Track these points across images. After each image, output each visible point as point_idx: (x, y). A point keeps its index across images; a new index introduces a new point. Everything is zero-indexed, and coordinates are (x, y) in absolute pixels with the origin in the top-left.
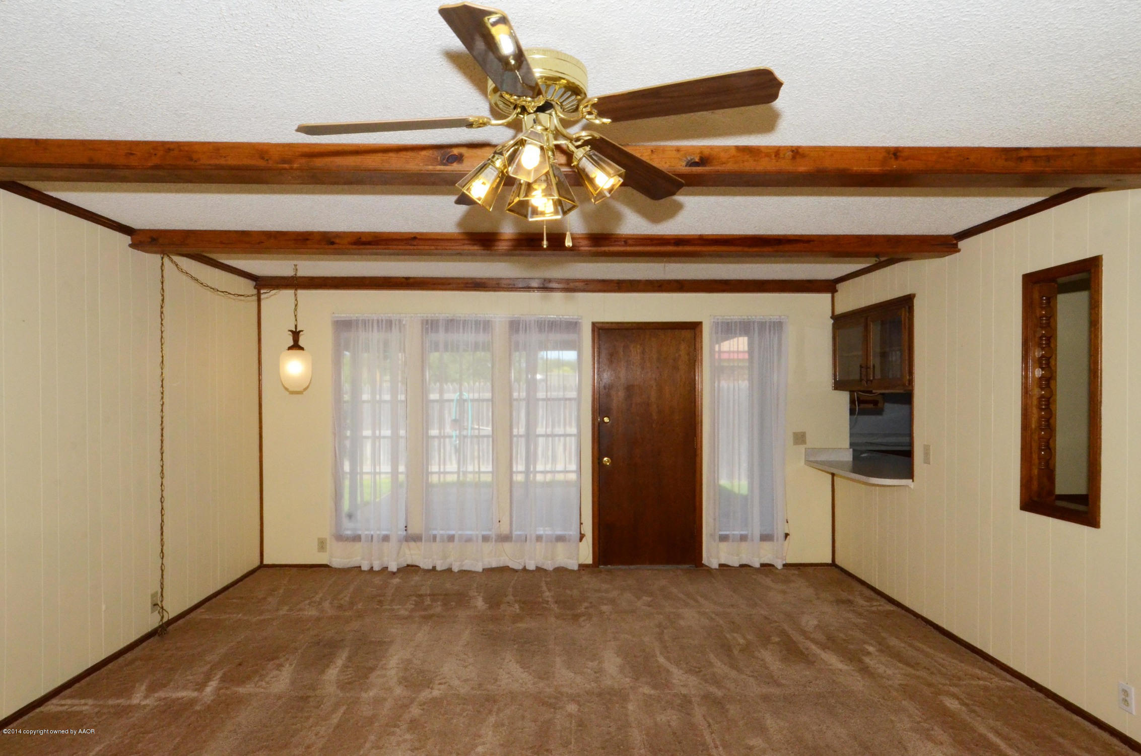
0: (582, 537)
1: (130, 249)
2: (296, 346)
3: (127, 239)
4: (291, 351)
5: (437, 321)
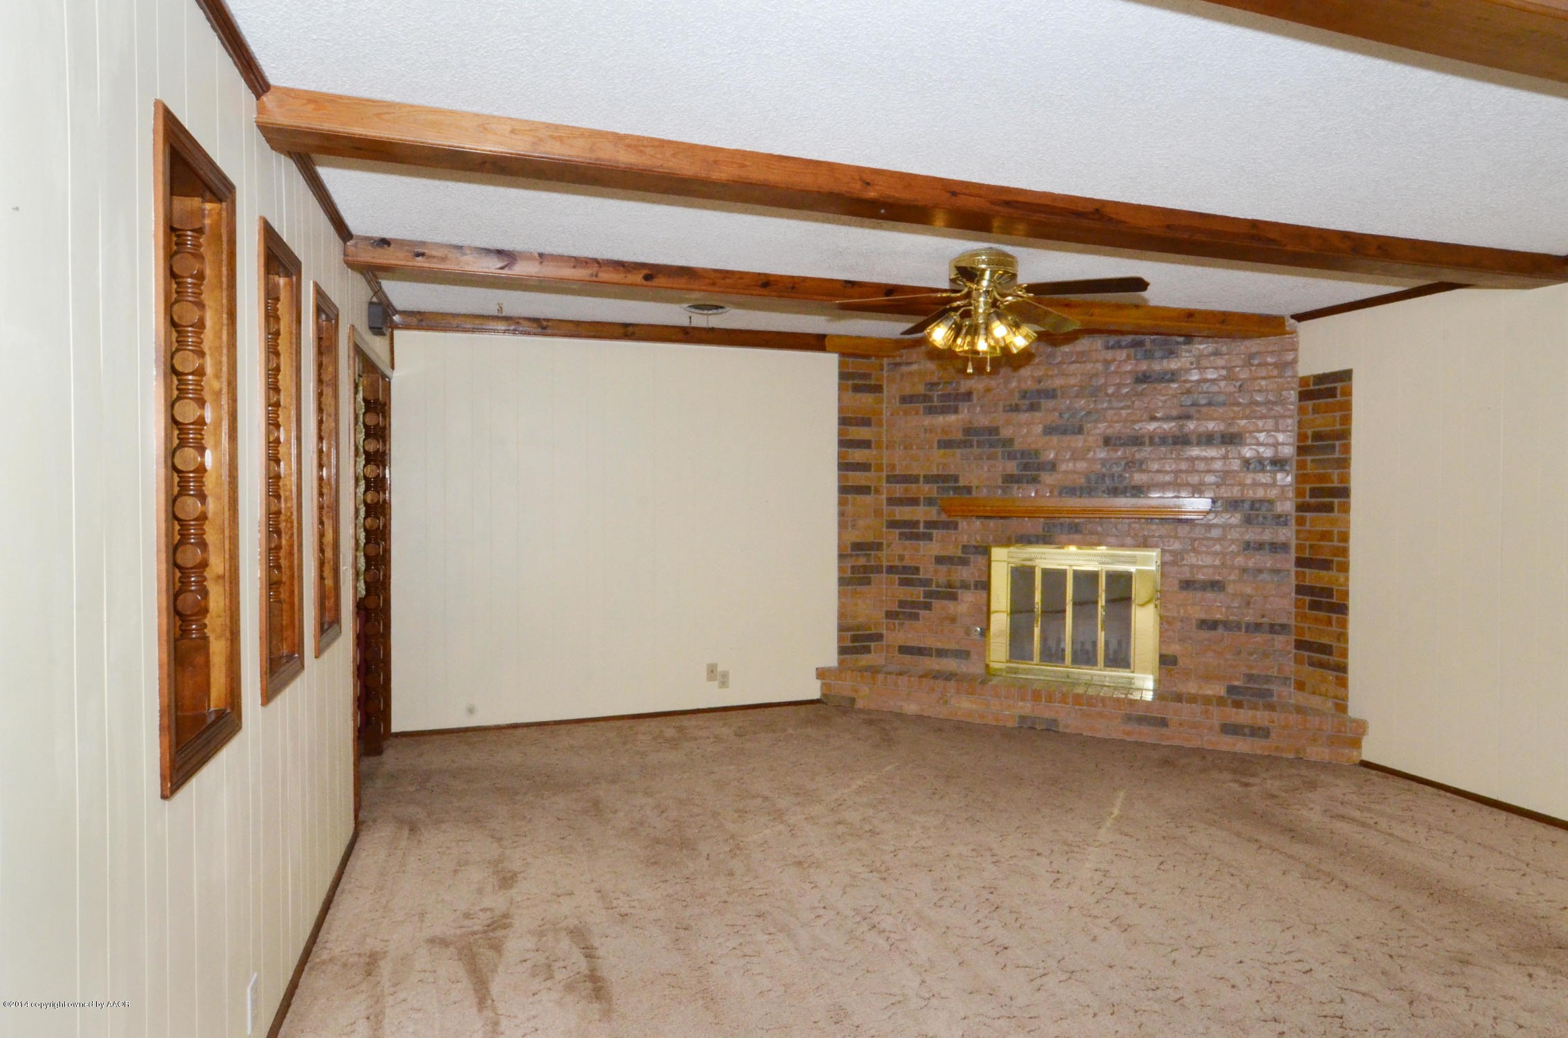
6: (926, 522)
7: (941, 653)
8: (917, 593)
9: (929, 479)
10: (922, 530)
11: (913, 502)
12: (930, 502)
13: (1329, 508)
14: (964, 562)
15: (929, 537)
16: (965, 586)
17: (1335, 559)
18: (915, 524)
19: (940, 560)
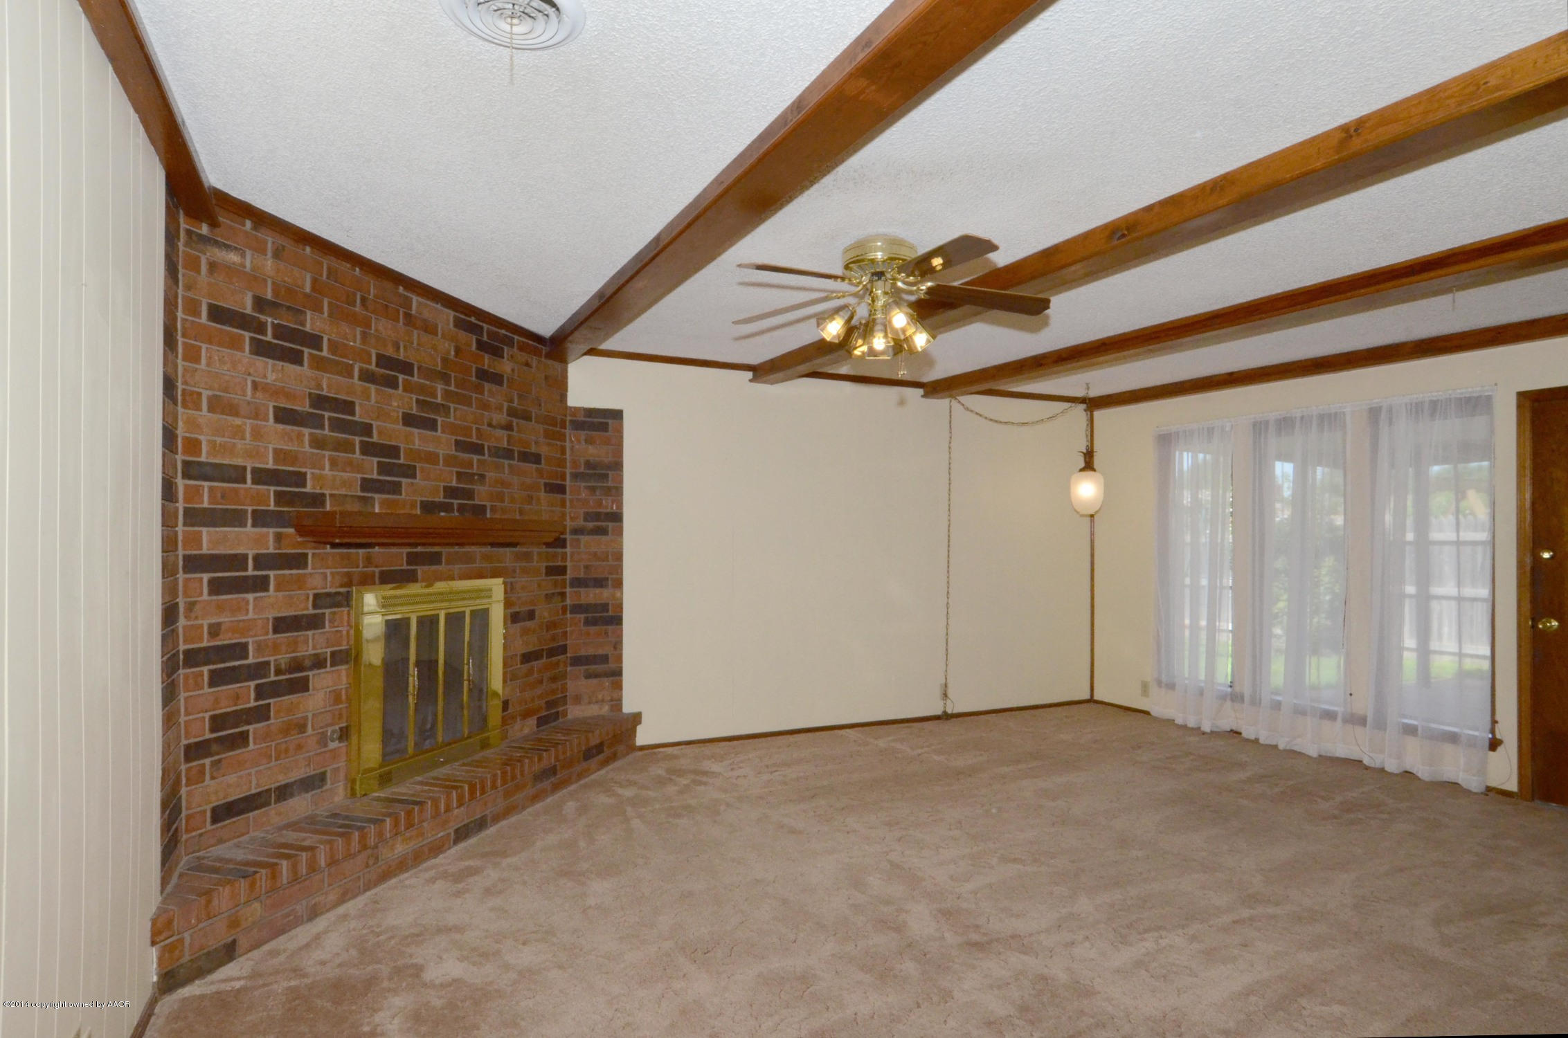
0: (1494, 744)
1: (924, 399)
2: (1089, 466)
3: (921, 391)
4: (1082, 473)
5: (1267, 423)
6: (257, 558)
7: (283, 792)
8: (246, 694)
9: (262, 476)
10: (250, 572)
11: (233, 518)
12: (261, 519)
13: (602, 531)
14: (314, 622)
15: (260, 584)
16: (319, 663)
17: (610, 576)
18: (237, 561)
19: (281, 625)
